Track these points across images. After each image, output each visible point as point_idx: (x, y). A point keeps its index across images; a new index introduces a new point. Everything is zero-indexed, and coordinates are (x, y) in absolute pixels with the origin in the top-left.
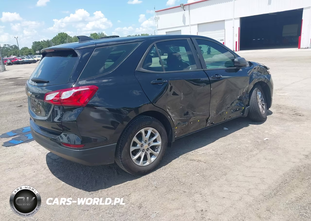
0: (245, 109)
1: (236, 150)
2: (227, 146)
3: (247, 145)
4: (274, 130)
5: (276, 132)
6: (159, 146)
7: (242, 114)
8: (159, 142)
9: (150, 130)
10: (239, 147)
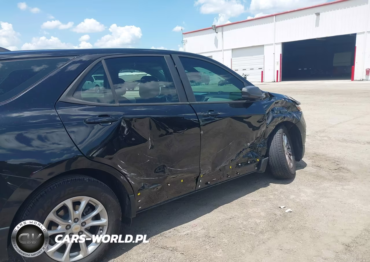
0: (260, 161)
1: (239, 230)
2: (227, 221)
3: (258, 221)
4: (303, 195)
5: (306, 199)
6: (105, 227)
7: (256, 168)
8: (103, 219)
9: (84, 201)
10: (245, 223)
